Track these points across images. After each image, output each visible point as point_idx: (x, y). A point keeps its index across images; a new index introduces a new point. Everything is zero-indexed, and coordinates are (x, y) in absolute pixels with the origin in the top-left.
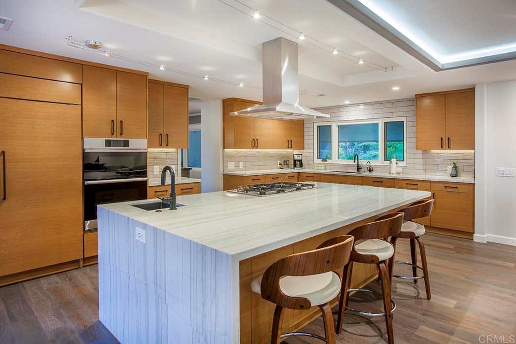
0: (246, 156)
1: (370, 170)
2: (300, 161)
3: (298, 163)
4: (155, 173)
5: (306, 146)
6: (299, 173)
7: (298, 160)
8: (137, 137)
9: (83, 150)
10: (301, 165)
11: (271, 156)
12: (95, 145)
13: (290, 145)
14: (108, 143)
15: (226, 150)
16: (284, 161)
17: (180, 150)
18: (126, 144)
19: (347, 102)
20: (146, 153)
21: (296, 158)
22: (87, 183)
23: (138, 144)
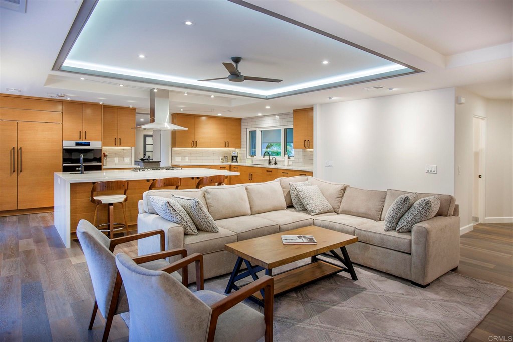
0: (190, 153)
1: (275, 164)
2: (236, 157)
3: (235, 158)
4: (115, 162)
5: (242, 146)
6: (230, 165)
7: (235, 156)
8: (96, 140)
9: (62, 147)
10: (237, 161)
11: (214, 153)
12: (70, 144)
13: (227, 145)
14: (77, 144)
15: (174, 149)
16: (225, 157)
17: (133, 148)
18: (88, 144)
19: (260, 114)
20: (101, 150)
21: (234, 155)
22: (64, 165)
23: (95, 144)
